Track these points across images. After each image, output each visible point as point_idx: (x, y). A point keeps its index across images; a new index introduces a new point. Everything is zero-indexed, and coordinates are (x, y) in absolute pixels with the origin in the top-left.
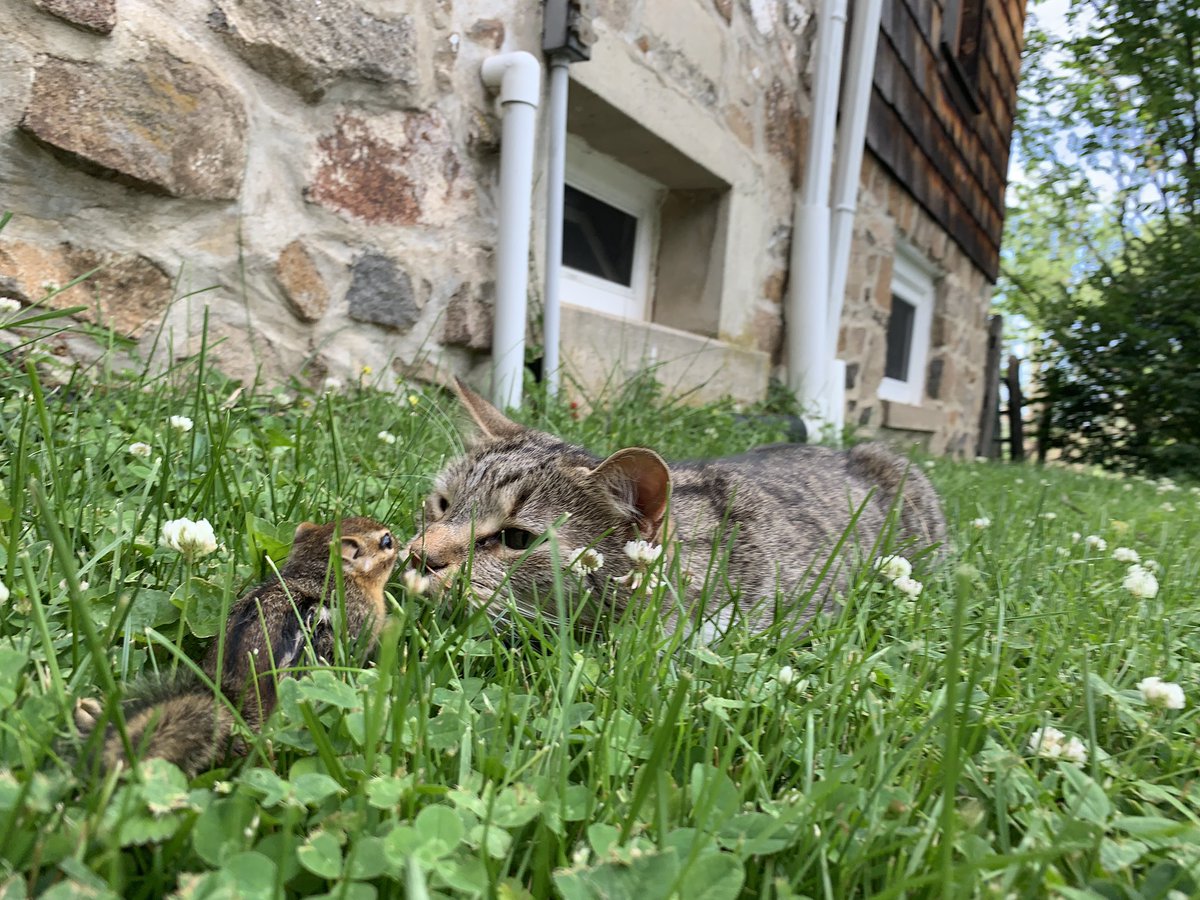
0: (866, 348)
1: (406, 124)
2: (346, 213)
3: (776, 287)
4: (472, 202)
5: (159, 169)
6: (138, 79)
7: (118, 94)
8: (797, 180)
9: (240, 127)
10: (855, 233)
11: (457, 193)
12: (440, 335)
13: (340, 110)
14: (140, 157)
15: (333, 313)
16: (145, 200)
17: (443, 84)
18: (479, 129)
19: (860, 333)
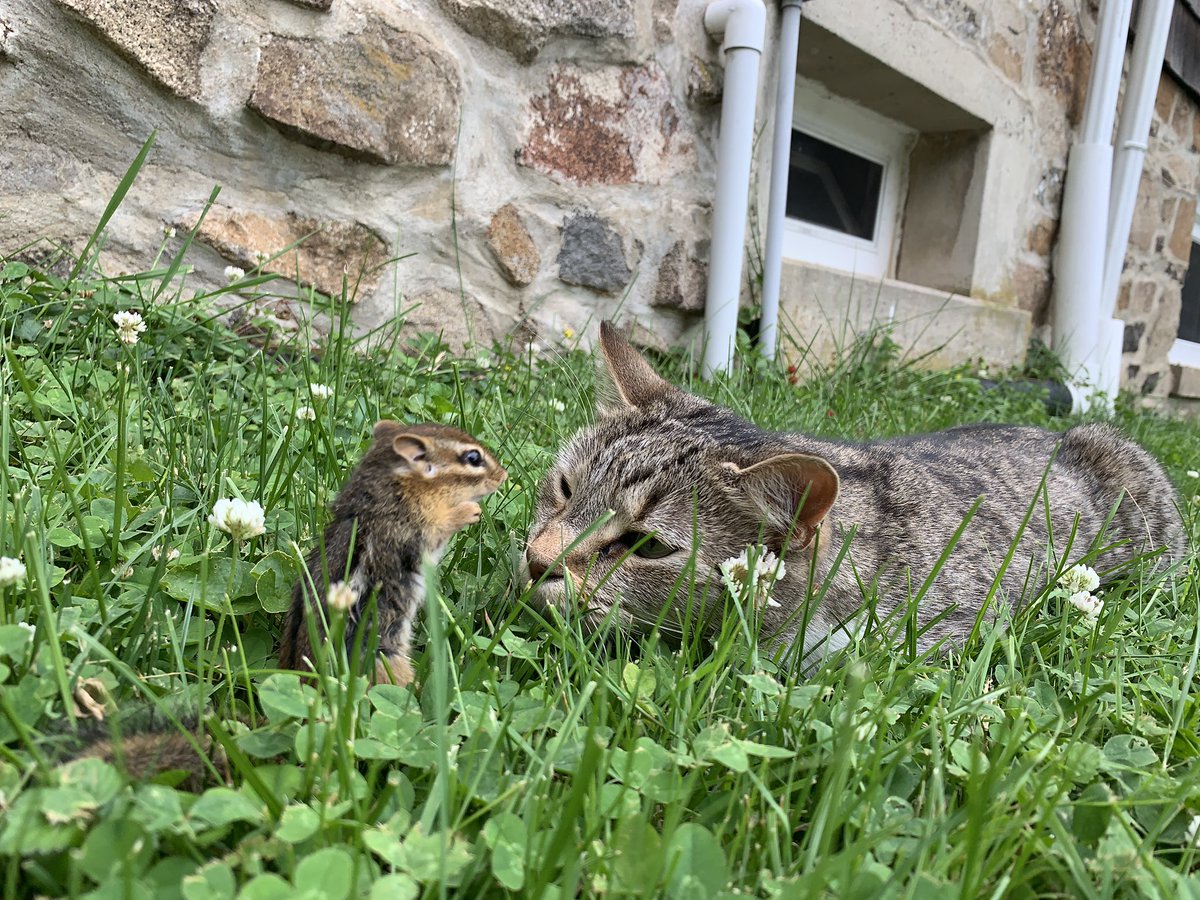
0: (1156, 304)
1: (622, 80)
2: (558, 175)
3: (1042, 238)
4: (691, 157)
5: (373, 139)
6: (356, 51)
7: (336, 67)
8: (1074, 117)
9: (453, 92)
10: (1145, 173)
11: (674, 148)
12: (652, 297)
13: (554, 69)
14: (355, 127)
15: (544, 276)
16: (362, 168)
17: (662, 34)
18: (700, 79)
19: (1148, 289)
